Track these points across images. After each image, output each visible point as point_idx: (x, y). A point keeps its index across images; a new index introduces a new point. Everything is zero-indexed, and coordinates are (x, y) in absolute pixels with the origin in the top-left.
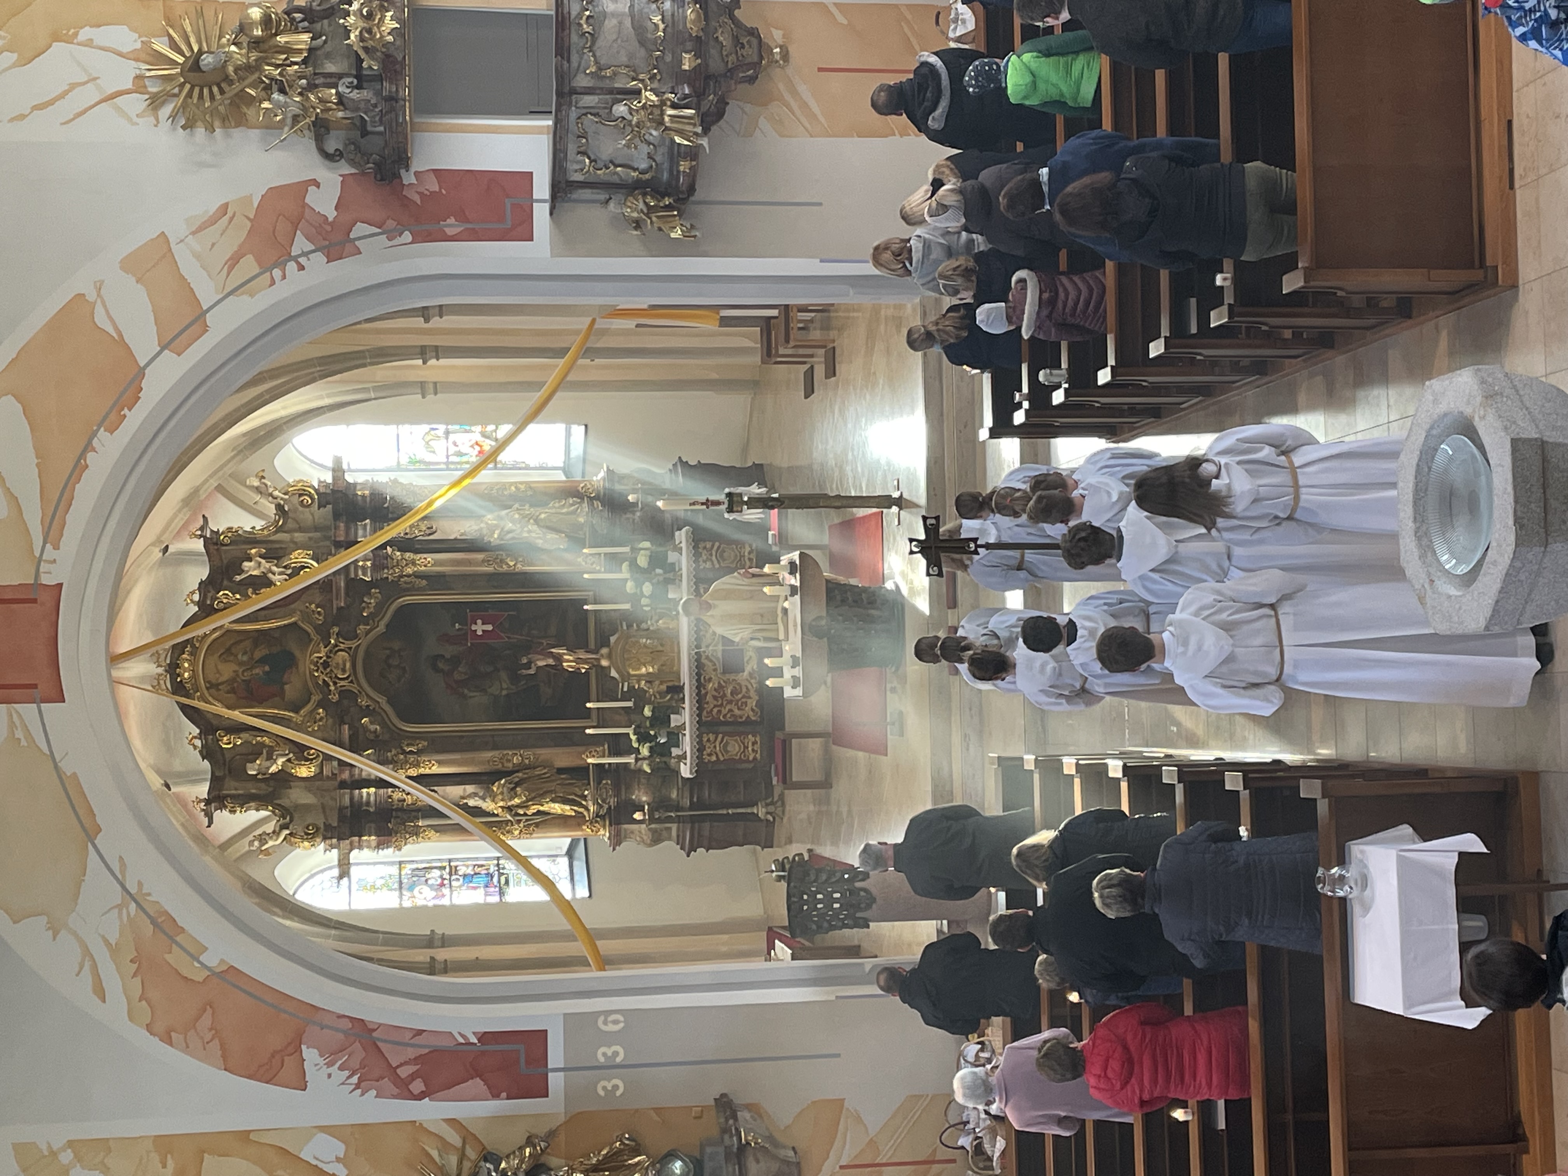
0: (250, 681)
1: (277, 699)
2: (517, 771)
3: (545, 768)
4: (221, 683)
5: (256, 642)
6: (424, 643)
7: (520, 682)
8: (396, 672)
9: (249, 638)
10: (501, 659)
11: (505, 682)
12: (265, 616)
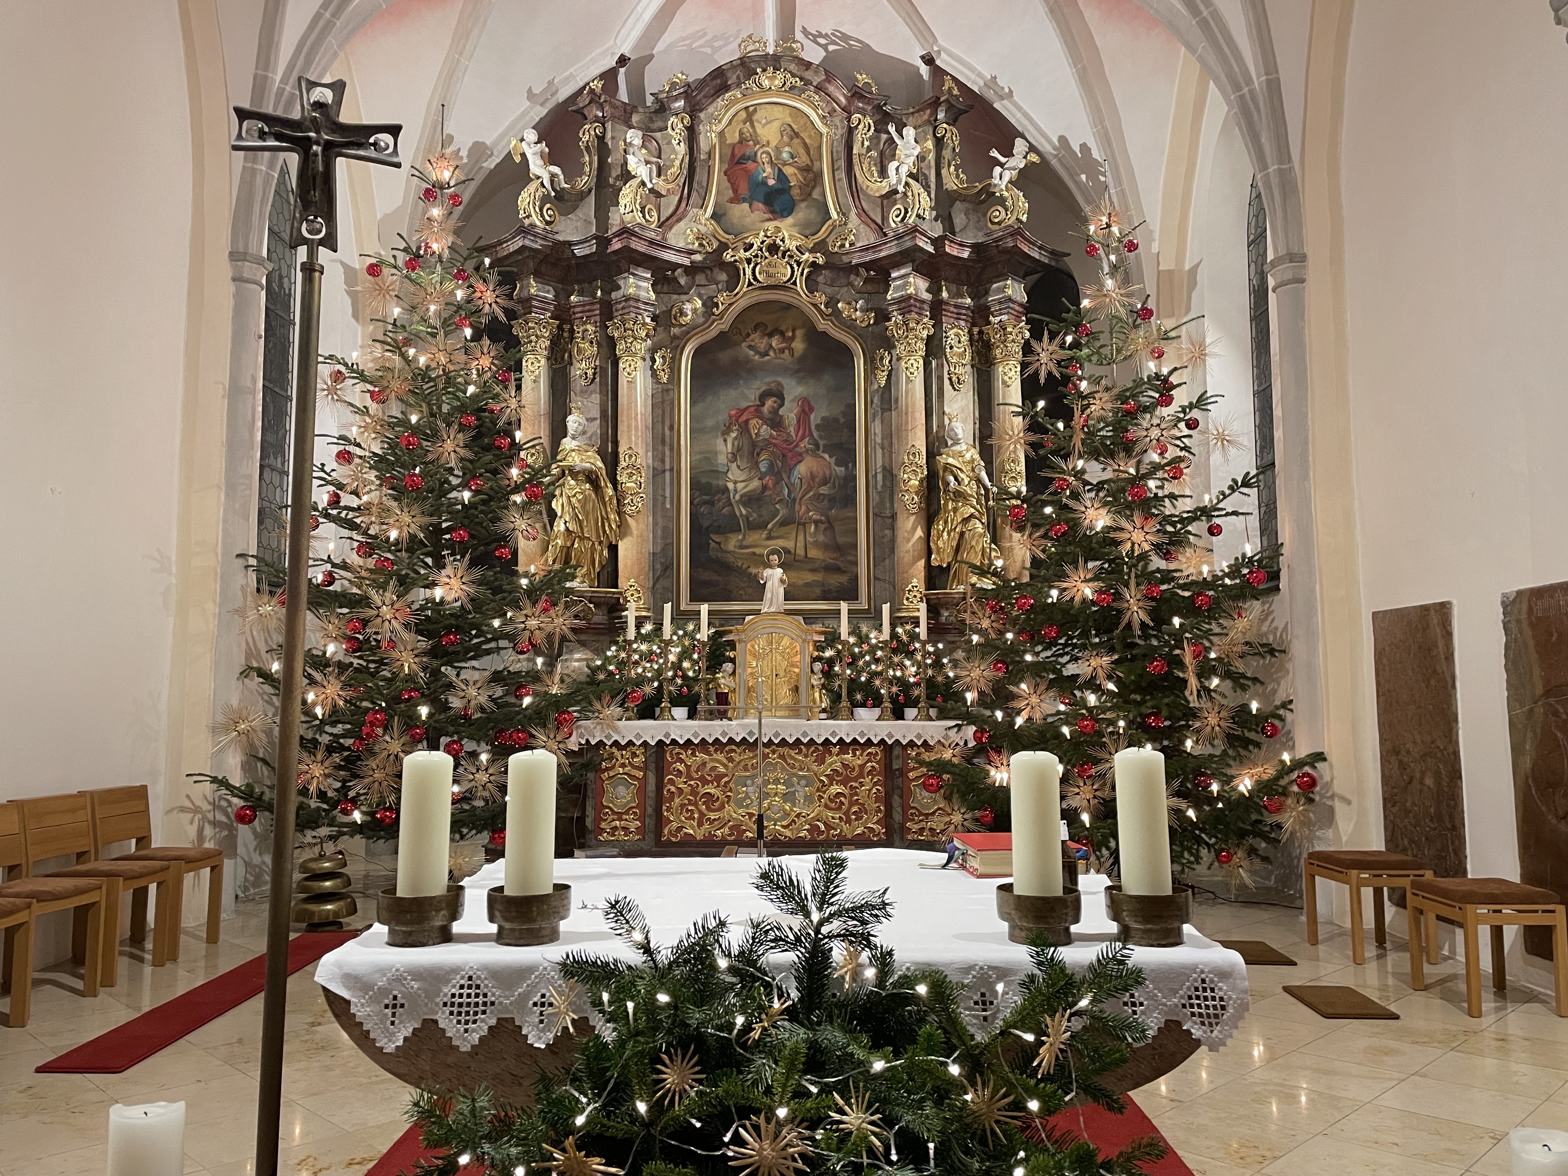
4: (753, 126)
5: (806, 170)
6: (799, 383)
7: (745, 506)
8: (762, 344)
9: (812, 161)
10: (777, 483)
11: (745, 487)
12: (840, 180)
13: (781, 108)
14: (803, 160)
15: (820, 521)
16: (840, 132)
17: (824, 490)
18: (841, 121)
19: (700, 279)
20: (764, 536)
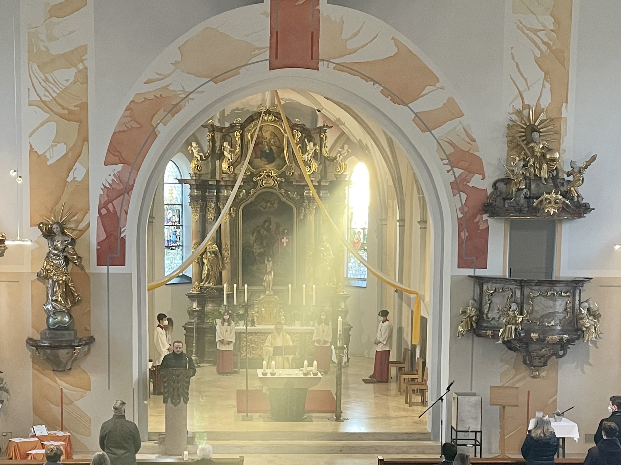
0: (262, 144)
1: (254, 155)
2: (221, 255)
3: (222, 267)
4: (262, 132)
5: (279, 147)
6: (276, 218)
8: (264, 205)
14: (278, 144)
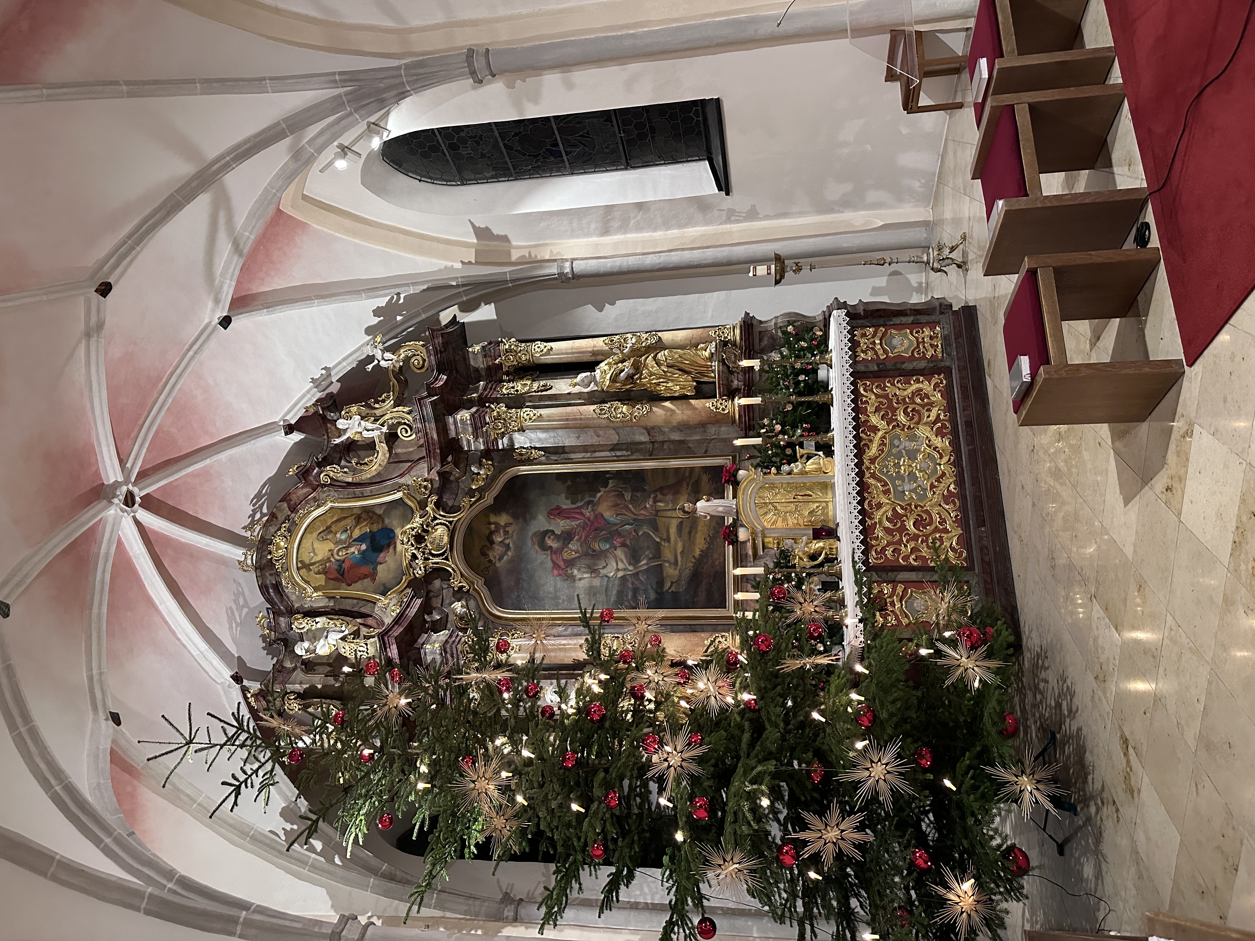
4: (314, 563)
5: (358, 519)
6: (534, 518)
7: (640, 562)
8: (498, 550)
9: (352, 515)
10: (620, 535)
11: (622, 561)
12: (371, 492)
13: (304, 541)
14: (350, 522)
15: (655, 498)
16: (332, 493)
17: (628, 496)
18: (324, 492)
19: (436, 602)
20: (666, 544)
